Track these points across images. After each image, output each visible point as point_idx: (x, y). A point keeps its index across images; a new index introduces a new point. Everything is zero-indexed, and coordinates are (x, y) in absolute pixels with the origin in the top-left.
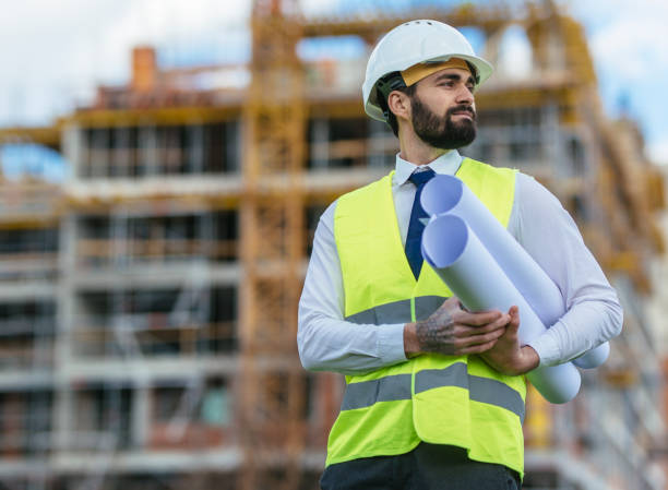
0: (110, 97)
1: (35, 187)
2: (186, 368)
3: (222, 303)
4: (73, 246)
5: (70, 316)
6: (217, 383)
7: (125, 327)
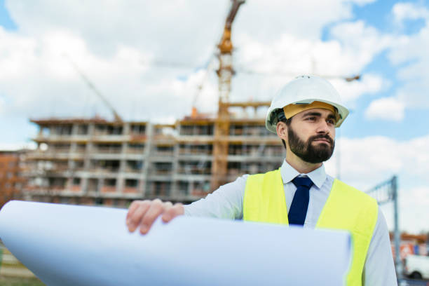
0: (187, 118)
1: (170, 137)
2: (200, 178)
3: (209, 165)
4: (177, 150)
5: (176, 166)
6: (207, 182)
7: (188, 168)
